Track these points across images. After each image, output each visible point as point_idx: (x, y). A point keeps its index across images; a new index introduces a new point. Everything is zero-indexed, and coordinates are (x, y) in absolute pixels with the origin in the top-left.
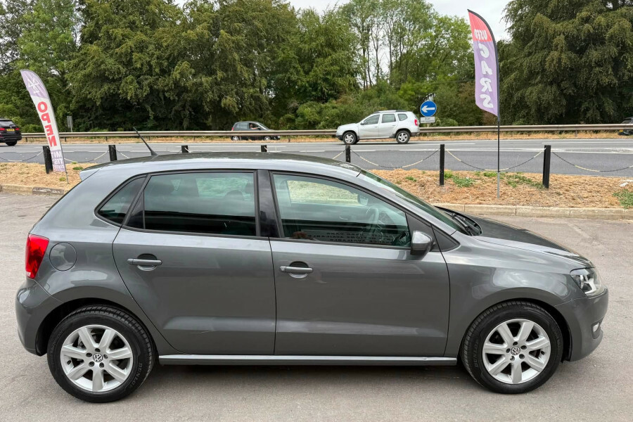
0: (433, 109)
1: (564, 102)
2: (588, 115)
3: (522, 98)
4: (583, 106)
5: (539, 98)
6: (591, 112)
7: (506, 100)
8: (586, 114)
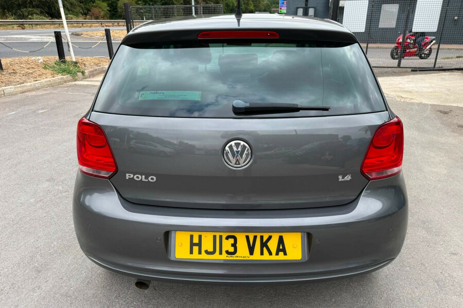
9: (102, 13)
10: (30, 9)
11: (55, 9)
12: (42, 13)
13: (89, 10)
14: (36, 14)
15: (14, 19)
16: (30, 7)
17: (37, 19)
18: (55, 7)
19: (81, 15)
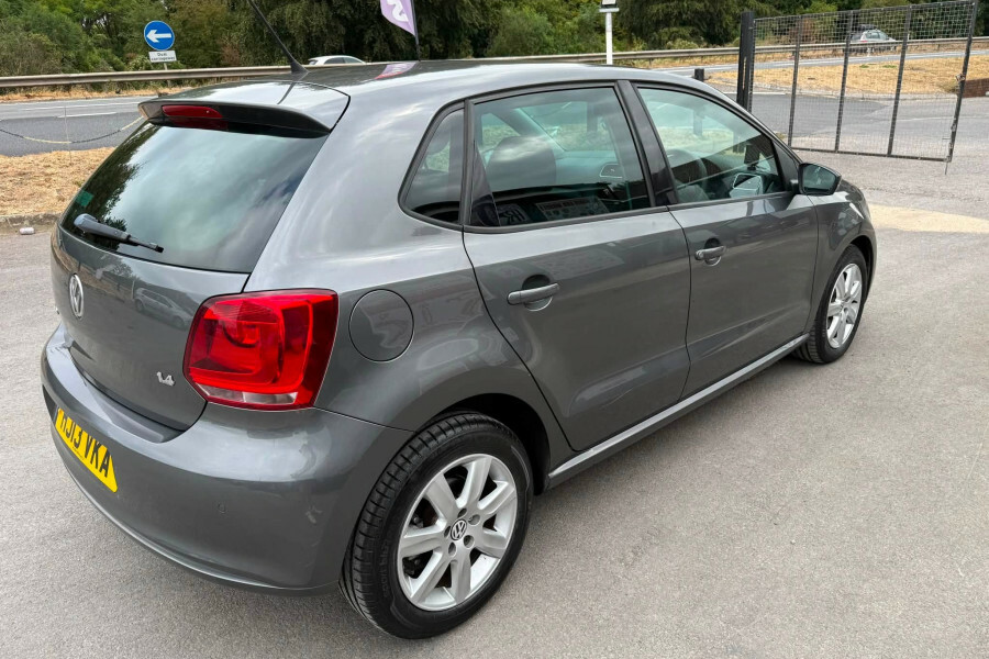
0: (169, 36)
1: (342, 30)
2: (376, 50)
3: (281, 21)
4: (367, 37)
5: (306, 22)
6: (377, 45)
7: (255, 25)
8: (372, 48)
9: (820, 28)
10: (675, 29)
11: (721, 26)
12: (693, 34)
13: (791, 23)
14: (684, 38)
15: (643, 49)
16: (675, 25)
17: (680, 47)
18: (721, 22)
19: (771, 35)
